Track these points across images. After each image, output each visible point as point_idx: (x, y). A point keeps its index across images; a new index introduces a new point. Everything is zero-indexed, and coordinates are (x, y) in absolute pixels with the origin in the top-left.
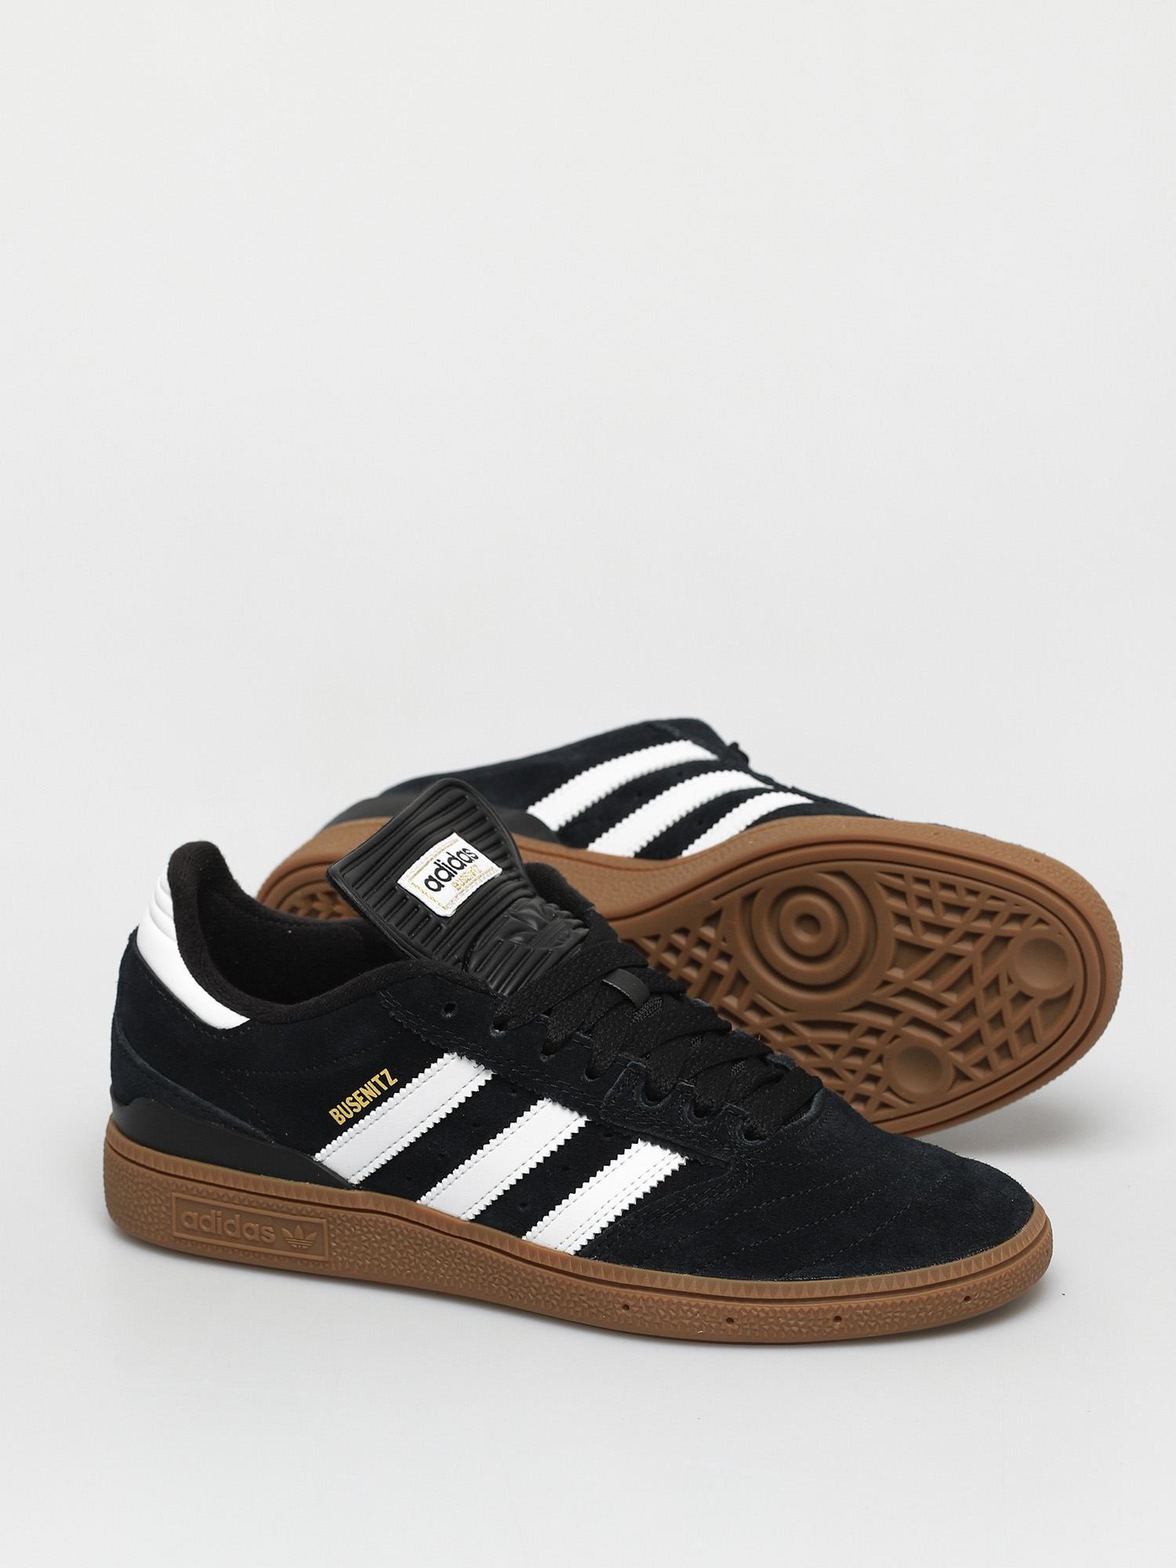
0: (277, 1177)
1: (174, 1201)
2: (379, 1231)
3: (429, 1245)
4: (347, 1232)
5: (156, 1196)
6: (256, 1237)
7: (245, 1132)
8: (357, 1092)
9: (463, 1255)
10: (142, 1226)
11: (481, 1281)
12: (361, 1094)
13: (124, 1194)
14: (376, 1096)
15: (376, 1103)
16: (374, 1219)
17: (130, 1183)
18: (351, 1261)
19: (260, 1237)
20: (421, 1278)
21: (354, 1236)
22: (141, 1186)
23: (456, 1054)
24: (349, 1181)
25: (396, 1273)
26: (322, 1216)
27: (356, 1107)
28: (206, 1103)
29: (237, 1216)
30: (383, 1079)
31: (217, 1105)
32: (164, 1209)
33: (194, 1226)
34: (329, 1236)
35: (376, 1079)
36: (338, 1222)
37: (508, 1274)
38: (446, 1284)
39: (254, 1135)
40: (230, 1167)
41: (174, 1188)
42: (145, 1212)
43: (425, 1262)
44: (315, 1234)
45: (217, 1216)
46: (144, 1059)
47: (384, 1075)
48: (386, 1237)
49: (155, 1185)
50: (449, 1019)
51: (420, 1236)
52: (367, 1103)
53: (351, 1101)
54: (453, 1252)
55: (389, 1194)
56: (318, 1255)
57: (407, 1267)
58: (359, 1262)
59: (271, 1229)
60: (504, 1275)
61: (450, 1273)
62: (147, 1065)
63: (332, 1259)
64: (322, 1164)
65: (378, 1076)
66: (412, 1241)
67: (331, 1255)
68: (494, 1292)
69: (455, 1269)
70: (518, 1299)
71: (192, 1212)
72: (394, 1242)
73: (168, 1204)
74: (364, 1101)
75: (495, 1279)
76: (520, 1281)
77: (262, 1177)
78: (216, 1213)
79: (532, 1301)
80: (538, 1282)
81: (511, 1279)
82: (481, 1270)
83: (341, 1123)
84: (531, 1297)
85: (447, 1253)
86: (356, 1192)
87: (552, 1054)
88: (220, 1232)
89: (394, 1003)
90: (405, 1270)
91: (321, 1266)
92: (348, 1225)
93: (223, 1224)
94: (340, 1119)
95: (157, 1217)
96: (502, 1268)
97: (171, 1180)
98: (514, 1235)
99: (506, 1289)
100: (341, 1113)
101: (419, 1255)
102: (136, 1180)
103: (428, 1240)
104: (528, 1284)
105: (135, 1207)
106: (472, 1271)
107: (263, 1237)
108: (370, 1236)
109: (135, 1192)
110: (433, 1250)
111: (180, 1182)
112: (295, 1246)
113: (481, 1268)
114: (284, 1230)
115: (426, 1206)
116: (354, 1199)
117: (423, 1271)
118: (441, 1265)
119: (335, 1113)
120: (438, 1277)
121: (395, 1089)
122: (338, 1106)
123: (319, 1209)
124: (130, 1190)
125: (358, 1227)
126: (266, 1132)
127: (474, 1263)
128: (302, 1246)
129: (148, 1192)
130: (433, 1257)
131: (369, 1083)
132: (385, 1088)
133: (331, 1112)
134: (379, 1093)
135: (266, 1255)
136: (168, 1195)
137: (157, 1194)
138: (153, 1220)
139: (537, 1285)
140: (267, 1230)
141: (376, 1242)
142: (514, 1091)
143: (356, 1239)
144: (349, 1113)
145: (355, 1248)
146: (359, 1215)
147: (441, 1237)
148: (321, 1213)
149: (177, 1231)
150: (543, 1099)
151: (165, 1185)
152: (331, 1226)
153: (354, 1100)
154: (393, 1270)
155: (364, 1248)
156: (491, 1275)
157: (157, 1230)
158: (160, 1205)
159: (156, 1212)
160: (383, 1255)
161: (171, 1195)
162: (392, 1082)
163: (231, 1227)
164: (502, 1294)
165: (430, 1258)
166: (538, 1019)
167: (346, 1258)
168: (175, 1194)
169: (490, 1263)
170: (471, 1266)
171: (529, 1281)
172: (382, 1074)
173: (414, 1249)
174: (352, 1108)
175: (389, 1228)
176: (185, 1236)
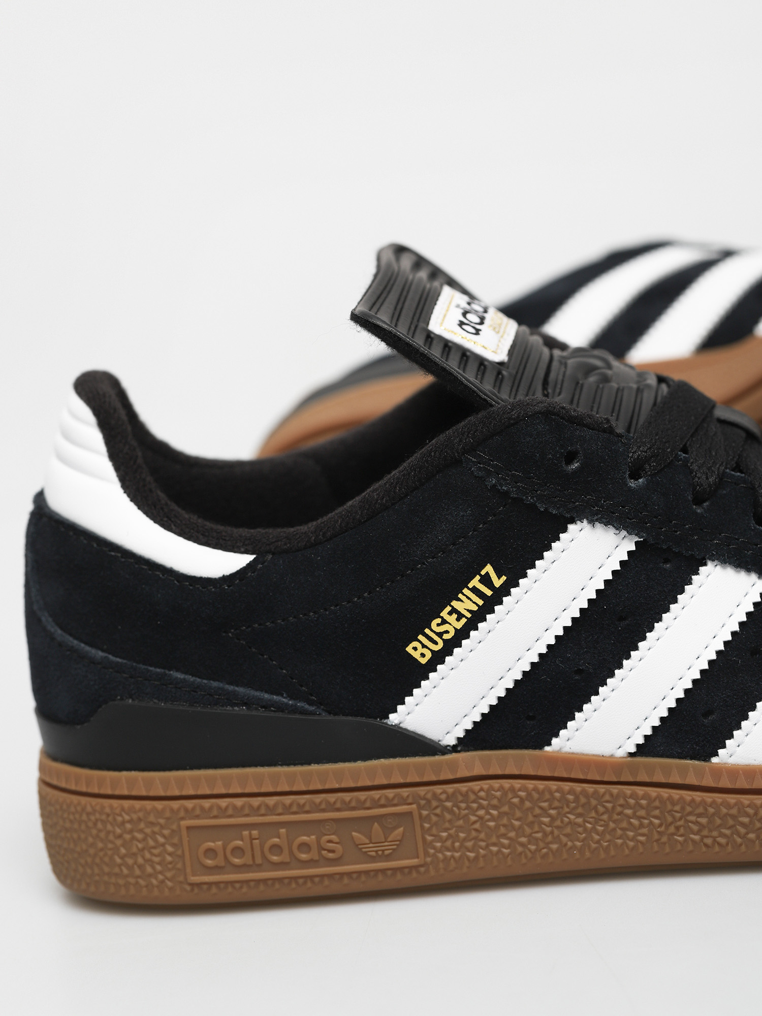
0: (335, 761)
1: (184, 832)
2: (495, 802)
3: (573, 805)
4: (448, 816)
5: (154, 833)
6: (314, 855)
7: (280, 708)
8: (448, 609)
9: (626, 806)
10: (137, 883)
11: (656, 836)
12: (454, 611)
13: (100, 845)
14: (475, 608)
15: (478, 617)
16: (486, 787)
17: (109, 827)
18: (457, 855)
19: (320, 853)
20: (565, 856)
21: (459, 819)
22: (128, 826)
23: (585, 521)
24: (441, 743)
25: (526, 857)
26: (410, 800)
27: (447, 632)
28: (215, 684)
29: (283, 831)
30: (486, 580)
31: (230, 683)
32: (170, 849)
33: (220, 861)
34: (422, 827)
35: (475, 582)
36: (434, 803)
37: (700, 815)
38: (603, 855)
39: (294, 710)
40: (262, 765)
41: (182, 814)
42: (140, 860)
43: (568, 830)
44: (402, 829)
45: (252, 839)
46: (103, 651)
47: (487, 573)
48: (505, 809)
49: (152, 818)
50: (575, 472)
51: (557, 795)
52: (464, 620)
53: (438, 625)
54: (609, 805)
55: (501, 748)
56: (408, 858)
57: (541, 845)
58: (468, 854)
59: (333, 837)
60: (692, 818)
61: (608, 837)
62: (111, 657)
63: (429, 860)
64: (401, 728)
65: (478, 577)
66: (545, 805)
67: (426, 854)
68: (679, 847)
69: (614, 830)
70: (717, 848)
71: (214, 842)
72: (518, 814)
73: (175, 840)
74: (458, 620)
75: (678, 828)
76: (718, 821)
77: (314, 767)
78: (250, 834)
79: (741, 845)
80: (747, 815)
81: (703, 821)
82: (657, 821)
83: (423, 661)
84: (739, 840)
85: (601, 809)
86: (454, 755)
87: (704, 501)
88: (259, 860)
89: (493, 466)
90: (539, 850)
91: (414, 874)
92: (449, 804)
93: (262, 846)
94: (423, 655)
95: (159, 864)
96: (689, 809)
97: (175, 804)
98: (699, 760)
99: (697, 838)
100: (424, 646)
101: (558, 823)
102: (119, 819)
103: (571, 797)
104: (731, 822)
105: (122, 858)
106: (642, 826)
107: (324, 852)
108: (481, 812)
109: (120, 836)
110: (580, 810)
111: (189, 804)
112: (373, 854)
113: (656, 817)
114: (354, 834)
115: (559, 751)
116: (453, 766)
117: (566, 845)
118: (594, 829)
119: (415, 649)
120: (589, 847)
121: (504, 591)
122: (420, 637)
123: (405, 792)
124: (111, 837)
125: (463, 805)
126: (311, 703)
127: (642, 813)
128: (383, 851)
129: (141, 831)
130: (580, 820)
131: (465, 591)
132: (489, 593)
133: (409, 649)
134: (481, 602)
135: (330, 876)
136: (174, 827)
137: (156, 829)
138: (153, 868)
139: (746, 820)
140: (330, 841)
141: (493, 819)
142: (666, 561)
143: (461, 822)
144: (436, 643)
145: (462, 835)
146: (463, 787)
147: (590, 788)
148: (408, 796)
149: (193, 875)
150: (705, 564)
151: (168, 814)
152: (425, 813)
153: (444, 622)
154: (521, 854)
155: (474, 834)
156: (671, 824)
157: (162, 882)
158: (163, 845)
159: (156, 856)
160: (504, 836)
161: (179, 826)
162: (498, 582)
163: (276, 848)
164: (691, 848)
165: (575, 824)
166: (677, 458)
167: (449, 854)
168: (184, 823)
169: (669, 807)
170: (640, 818)
171: (734, 817)
172: (483, 573)
173: (550, 816)
174: (440, 635)
175: (510, 795)
176: (206, 879)
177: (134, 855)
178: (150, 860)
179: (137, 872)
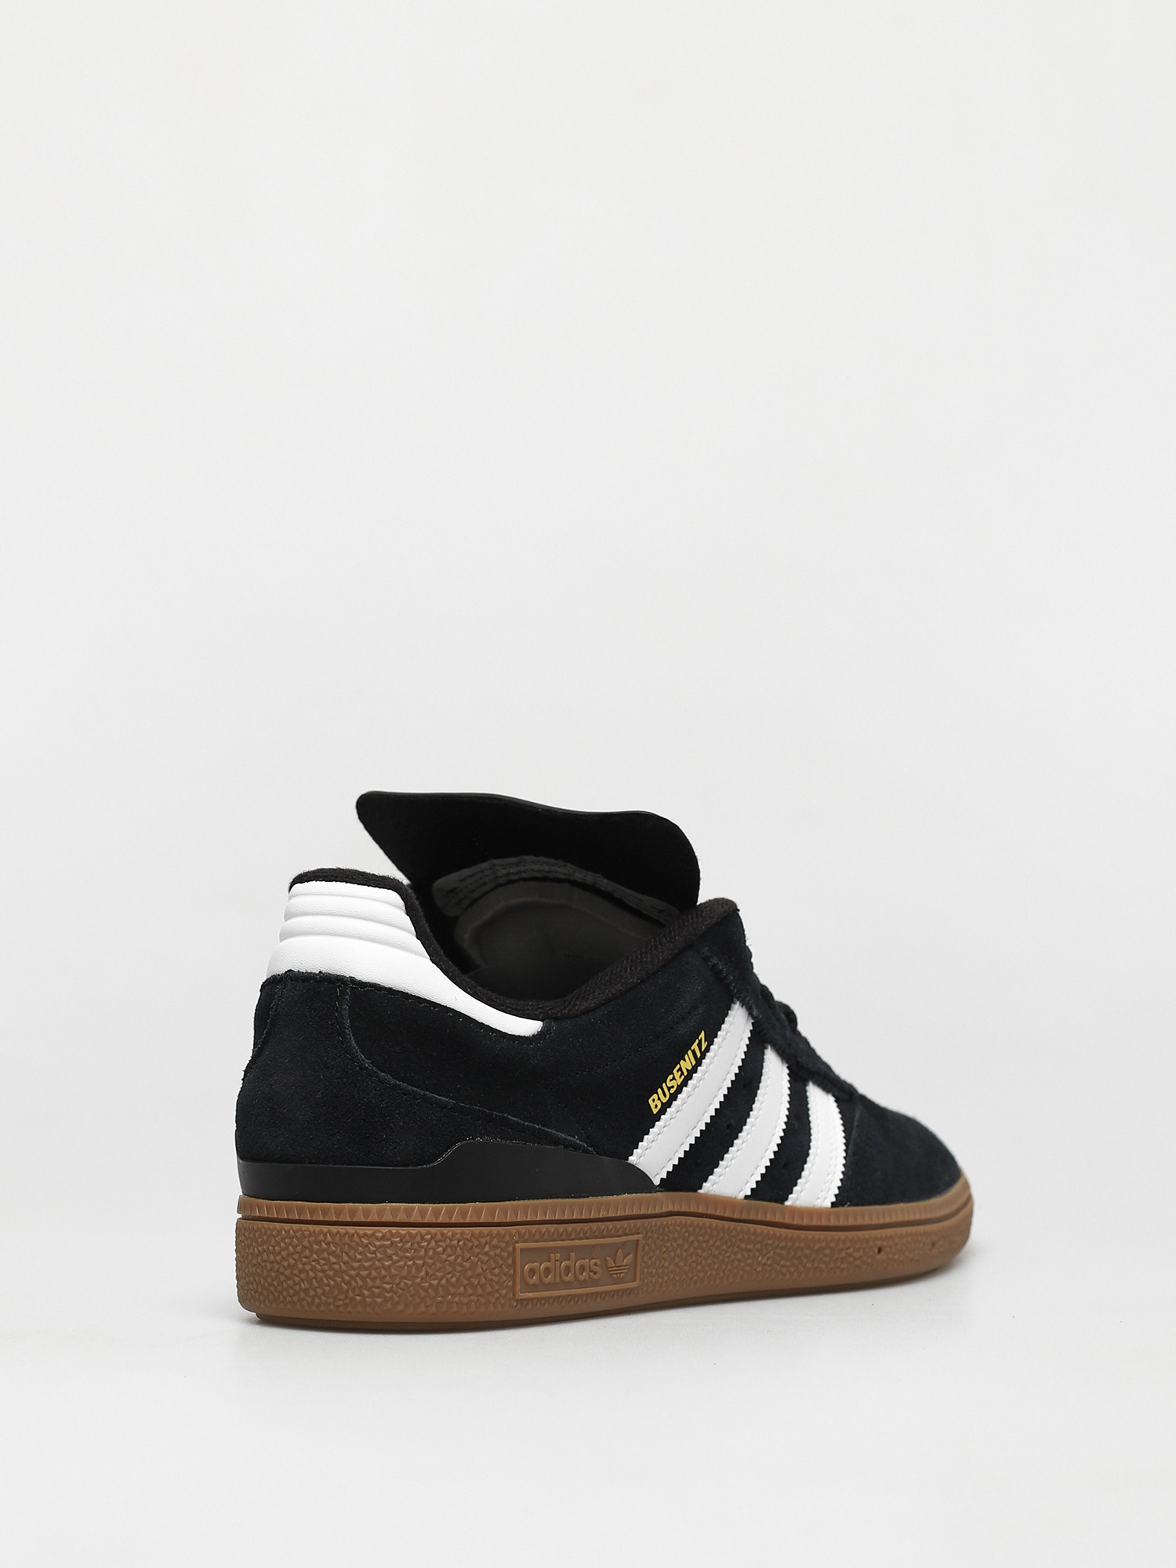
1: (517, 1254)
2: (676, 1235)
3: (716, 1238)
5: (495, 1255)
6: (585, 1276)
7: (576, 1148)
8: (678, 1067)
9: (742, 1240)
12: (680, 1069)
14: (691, 1067)
19: (589, 1275)
20: (706, 1282)
22: (476, 1250)
23: (738, 1002)
24: (654, 1183)
25: (686, 1283)
27: (673, 1087)
29: (573, 1254)
30: (699, 1043)
32: (506, 1269)
33: (536, 1280)
34: (641, 1255)
35: (694, 1045)
38: (725, 1283)
41: (518, 1238)
42: (483, 1281)
44: (631, 1255)
45: (555, 1261)
48: (681, 1242)
49: (495, 1242)
51: (708, 1230)
52: (683, 1078)
53: (671, 1080)
55: (677, 1191)
56: (631, 1281)
59: (598, 1261)
63: (640, 1283)
65: (697, 1041)
66: (701, 1239)
67: (640, 1278)
68: (766, 1276)
71: (534, 1262)
72: (686, 1245)
73: (511, 1262)
74: (680, 1077)
78: (554, 1257)
82: (757, 1254)
83: (656, 1111)
88: (557, 1280)
90: (693, 1277)
91: (632, 1295)
92: (655, 1236)
93: (560, 1268)
94: (654, 1109)
95: (497, 1283)
97: (513, 1229)
98: (780, 1202)
100: (660, 1097)
103: (715, 1232)
106: (749, 1257)
107: (591, 1274)
111: (522, 1229)
112: (615, 1276)
113: (758, 1250)
114: (608, 1258)
119: (654, 1100)
122: (659, 1090)
127: (751, 1247)
128: (620, 1274)
129: (486, 1254)
131: (689, 1052)
132: (700, 1053)
133: (650, 1102)
134: (695, 1061)
135: (591, 1295)
136: (511, 1249)
137: (498, 1252)
138: (492, 1287)
140: (595, 1264)
144: (666, 1095)
146: (665, 1221)
147: (727, 1224)
149: (519, 1293)
151: (507, 1239)
153: (673, 1078)
158: (501, 1266)
161: (514, 1248)
162: (704, 1047)
163: (568, 1270)
164: (774, 1275)
168: (519, 1246)
171: (801, 1250)
172: (700, 1037)
173: (702, 1248)
174: (670, 1089)
175: (685, 1229)
176: (530, 1295)
177: (479, 1275)
178: (491, 1280)
179: (480, 1291)
